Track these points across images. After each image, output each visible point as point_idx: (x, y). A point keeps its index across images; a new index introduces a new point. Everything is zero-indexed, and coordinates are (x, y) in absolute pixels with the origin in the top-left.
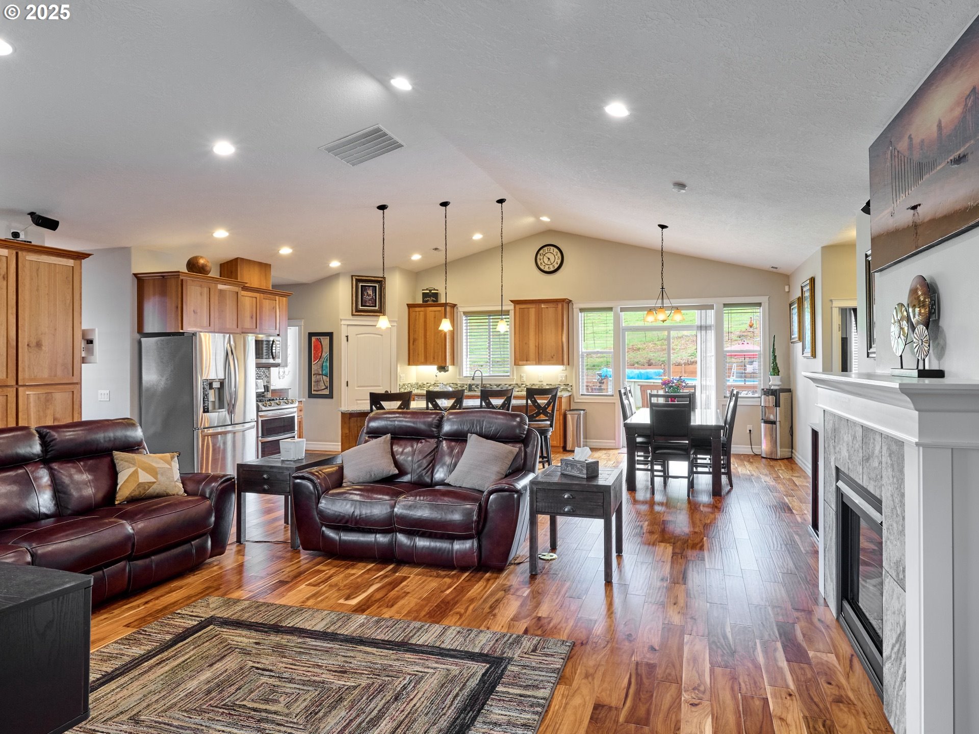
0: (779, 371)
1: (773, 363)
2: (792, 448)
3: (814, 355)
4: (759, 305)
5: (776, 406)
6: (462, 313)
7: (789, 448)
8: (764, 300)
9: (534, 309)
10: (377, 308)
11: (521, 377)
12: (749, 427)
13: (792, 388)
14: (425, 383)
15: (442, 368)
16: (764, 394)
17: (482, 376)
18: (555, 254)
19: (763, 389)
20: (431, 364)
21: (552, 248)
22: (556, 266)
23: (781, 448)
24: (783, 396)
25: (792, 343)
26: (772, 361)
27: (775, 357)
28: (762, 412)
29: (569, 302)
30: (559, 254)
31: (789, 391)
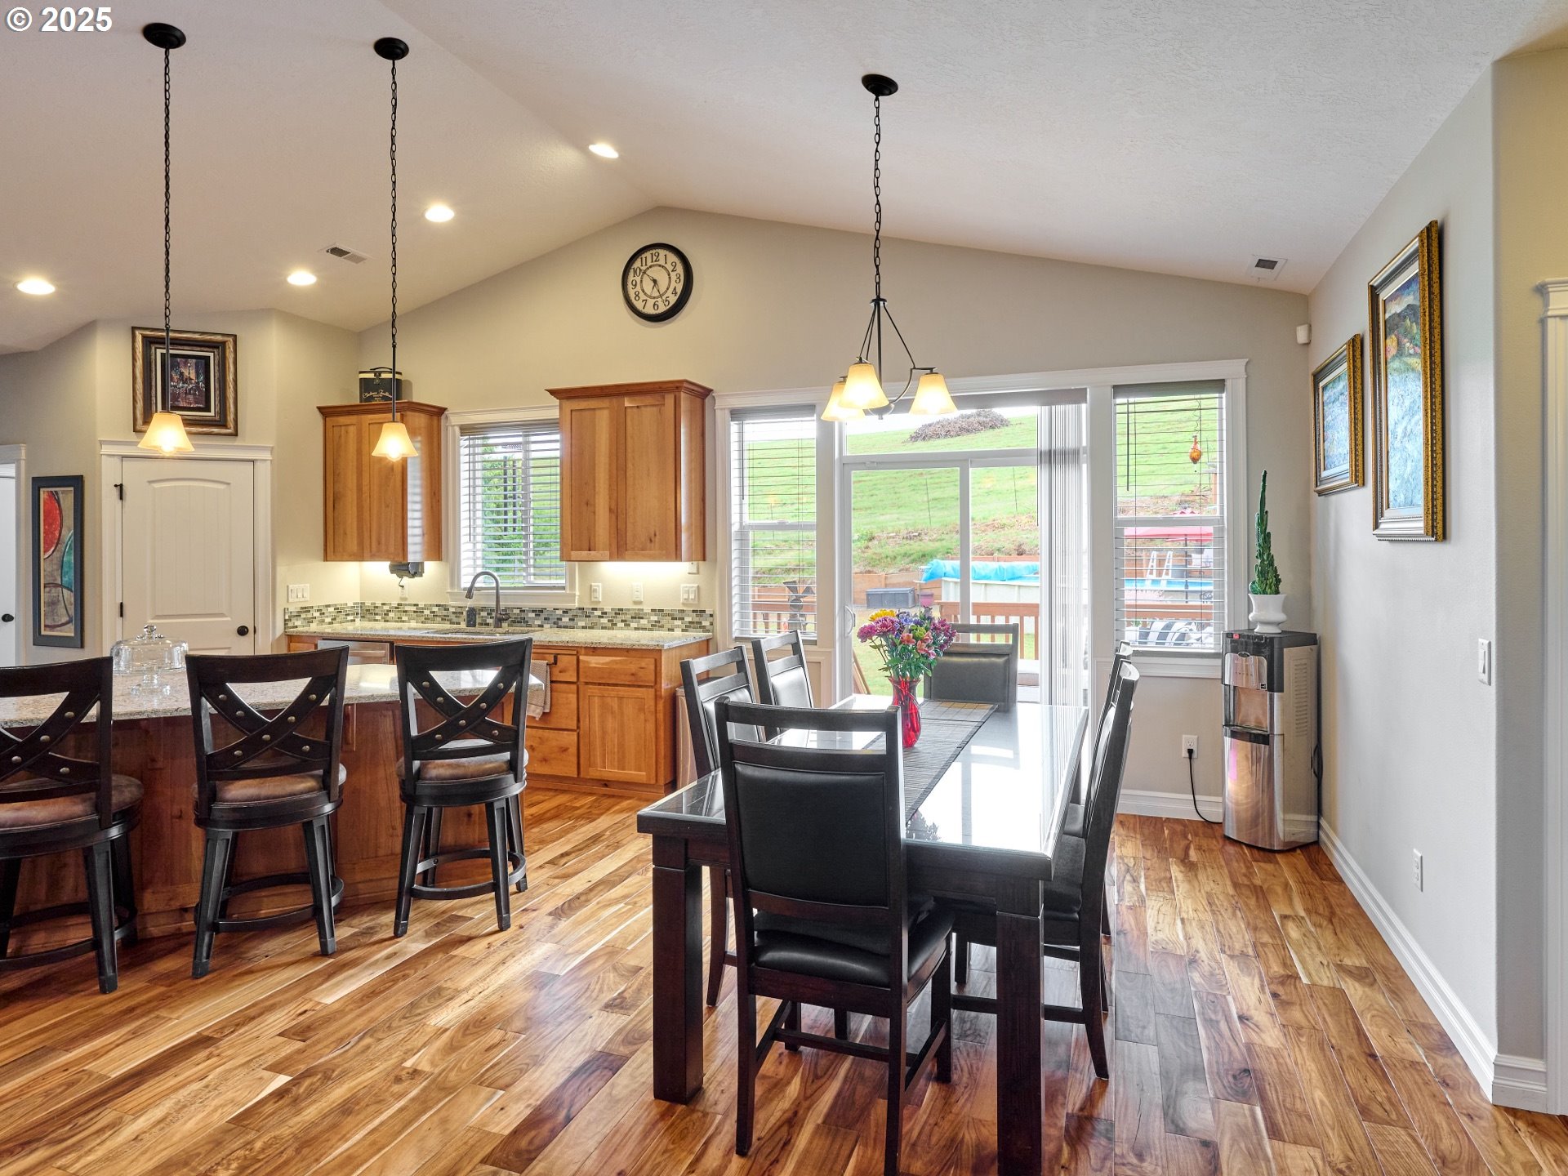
0: (1278, 581)
1: (1261, 555)
2: (1319, 812)
3: (1439, 526)
4: (1218, 385)
5: (1271, 689)
6: (457, 430)
7: (1309, 813)
8: (1232, 370)
9: (606, 413)
10: (212, 414)
11: (592, 590)
12: (1188, 740)
13: (1318, 629)
14: (378, 604)
15: (404, 568)
16: (1234, 650)
17: (497, 588)
18: (670, 268)
19: (1229, 635)
20: (374, 557)
21: (662, 252)
22: (673, 300)
23: (1285, 810)
24: (1292, 657)
25: (1320, 493)
26: (1256, 549)
27: (1266, 538)
28: (1227, 702)
29: (703, 394)
30: (680, 269)
31: (1311, 640)
